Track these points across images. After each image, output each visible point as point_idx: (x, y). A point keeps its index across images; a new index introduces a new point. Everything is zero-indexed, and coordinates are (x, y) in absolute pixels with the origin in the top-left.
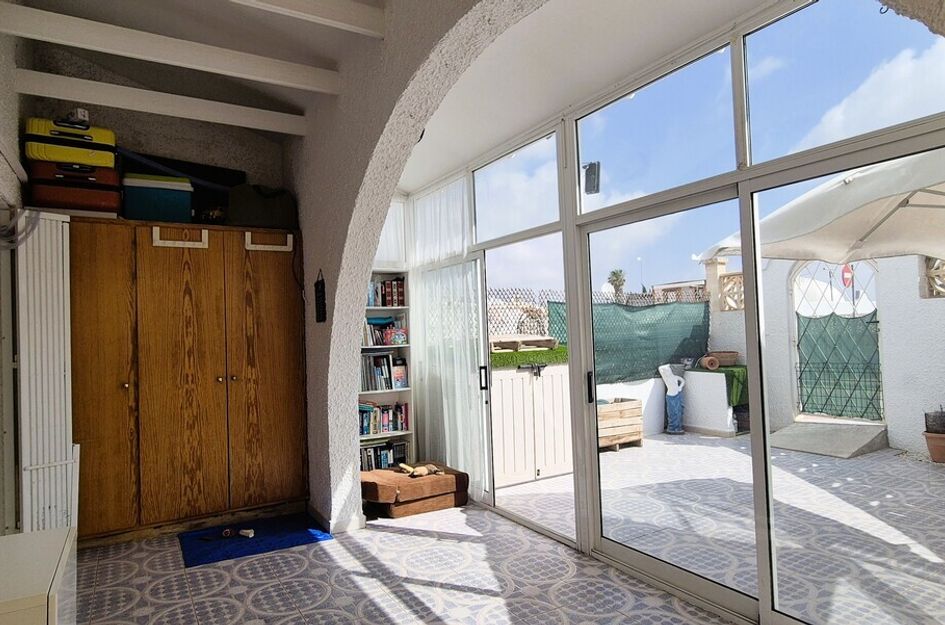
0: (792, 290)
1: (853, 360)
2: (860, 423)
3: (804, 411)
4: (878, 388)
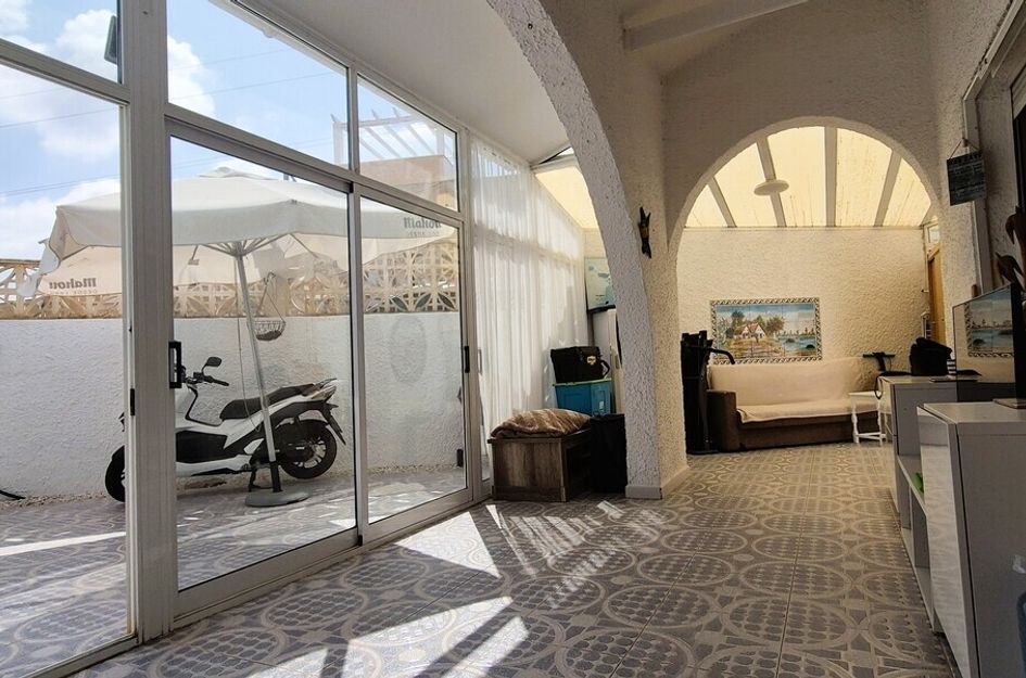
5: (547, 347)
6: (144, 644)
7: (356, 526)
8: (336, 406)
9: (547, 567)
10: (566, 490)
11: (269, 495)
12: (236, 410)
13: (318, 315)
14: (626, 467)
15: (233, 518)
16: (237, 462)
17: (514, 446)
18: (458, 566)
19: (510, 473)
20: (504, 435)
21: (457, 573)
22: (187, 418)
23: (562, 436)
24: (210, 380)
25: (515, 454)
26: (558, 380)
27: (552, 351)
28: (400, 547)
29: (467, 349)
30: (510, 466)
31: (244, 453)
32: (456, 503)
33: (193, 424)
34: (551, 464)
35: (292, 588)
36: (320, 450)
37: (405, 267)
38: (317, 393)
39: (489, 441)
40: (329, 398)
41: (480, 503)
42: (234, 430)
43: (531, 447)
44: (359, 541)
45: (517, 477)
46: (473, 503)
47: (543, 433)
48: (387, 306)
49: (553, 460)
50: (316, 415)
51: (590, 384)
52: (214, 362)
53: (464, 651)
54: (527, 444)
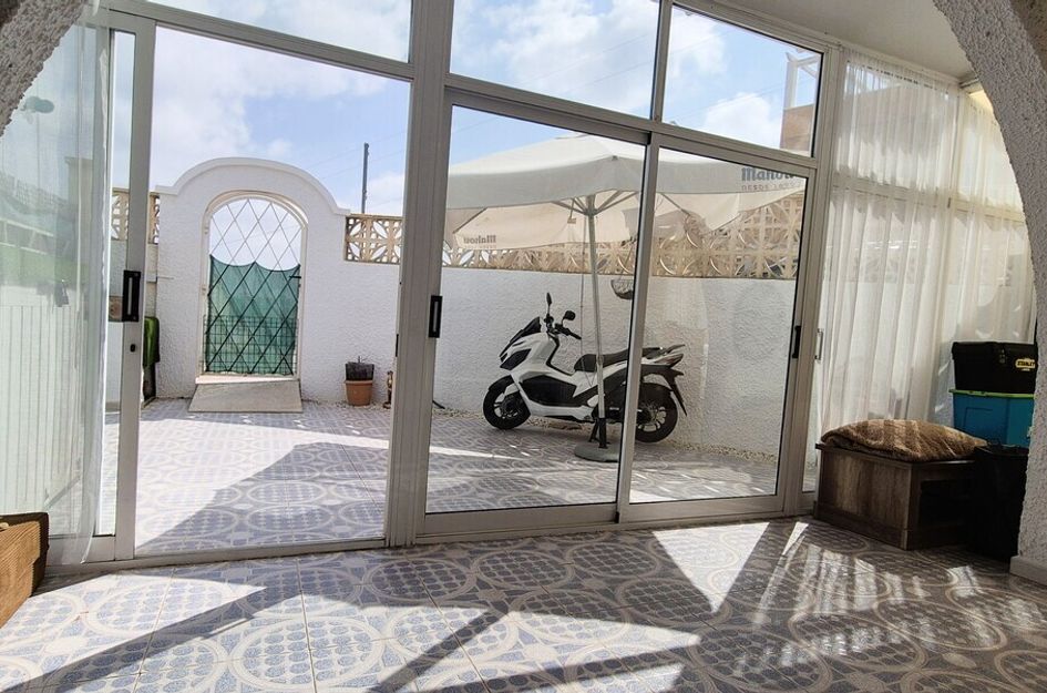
0: (208, 228)
1: (272, 314)
2: (273, 379)
3: (208, 370)
4: (293, 345)
5: (949, 336)
6: (389, 547)
7: (616, 502)
8: (681, 374)
9: (785, 623)
10: (909, 534)
11: (594, 448)
12: (587, 364)
13: (683, 277)
14: (1018, 531)
15: (554, 463)
16: (580, 412)
17: (849, 459)
18: (688, 580)
19: (839, 491)
20: (838, 443)
21: (676, 587)
22: (549, 364)
23: (915, 461)
24: (567, 332)
25: (849, 472)
26: (959, 385)
27: (955, 344)
28: (654, 537)
29: (798, 329)
30: (840, 483)
31: (587, 405)
32: (759, 508)
33: (551, 370)
34: (894, 496)
35: (525, 543)
36: (661, 416)
37: (786, 227)
38: (661, 357)
39: (817, 446)
40: (673, 365)
41: (791, 517)
42: (582, 382)
43: (869, 466)
44: (616, 518)
45: (847, 498)
46: (782, 514)
47: (888, 452)
48: (759, 272)
49: (899, 490)
50: (660, 380)
51: (1009, 399)
52: (570, 316)
53: (587, 673)
54: (865, 462)
